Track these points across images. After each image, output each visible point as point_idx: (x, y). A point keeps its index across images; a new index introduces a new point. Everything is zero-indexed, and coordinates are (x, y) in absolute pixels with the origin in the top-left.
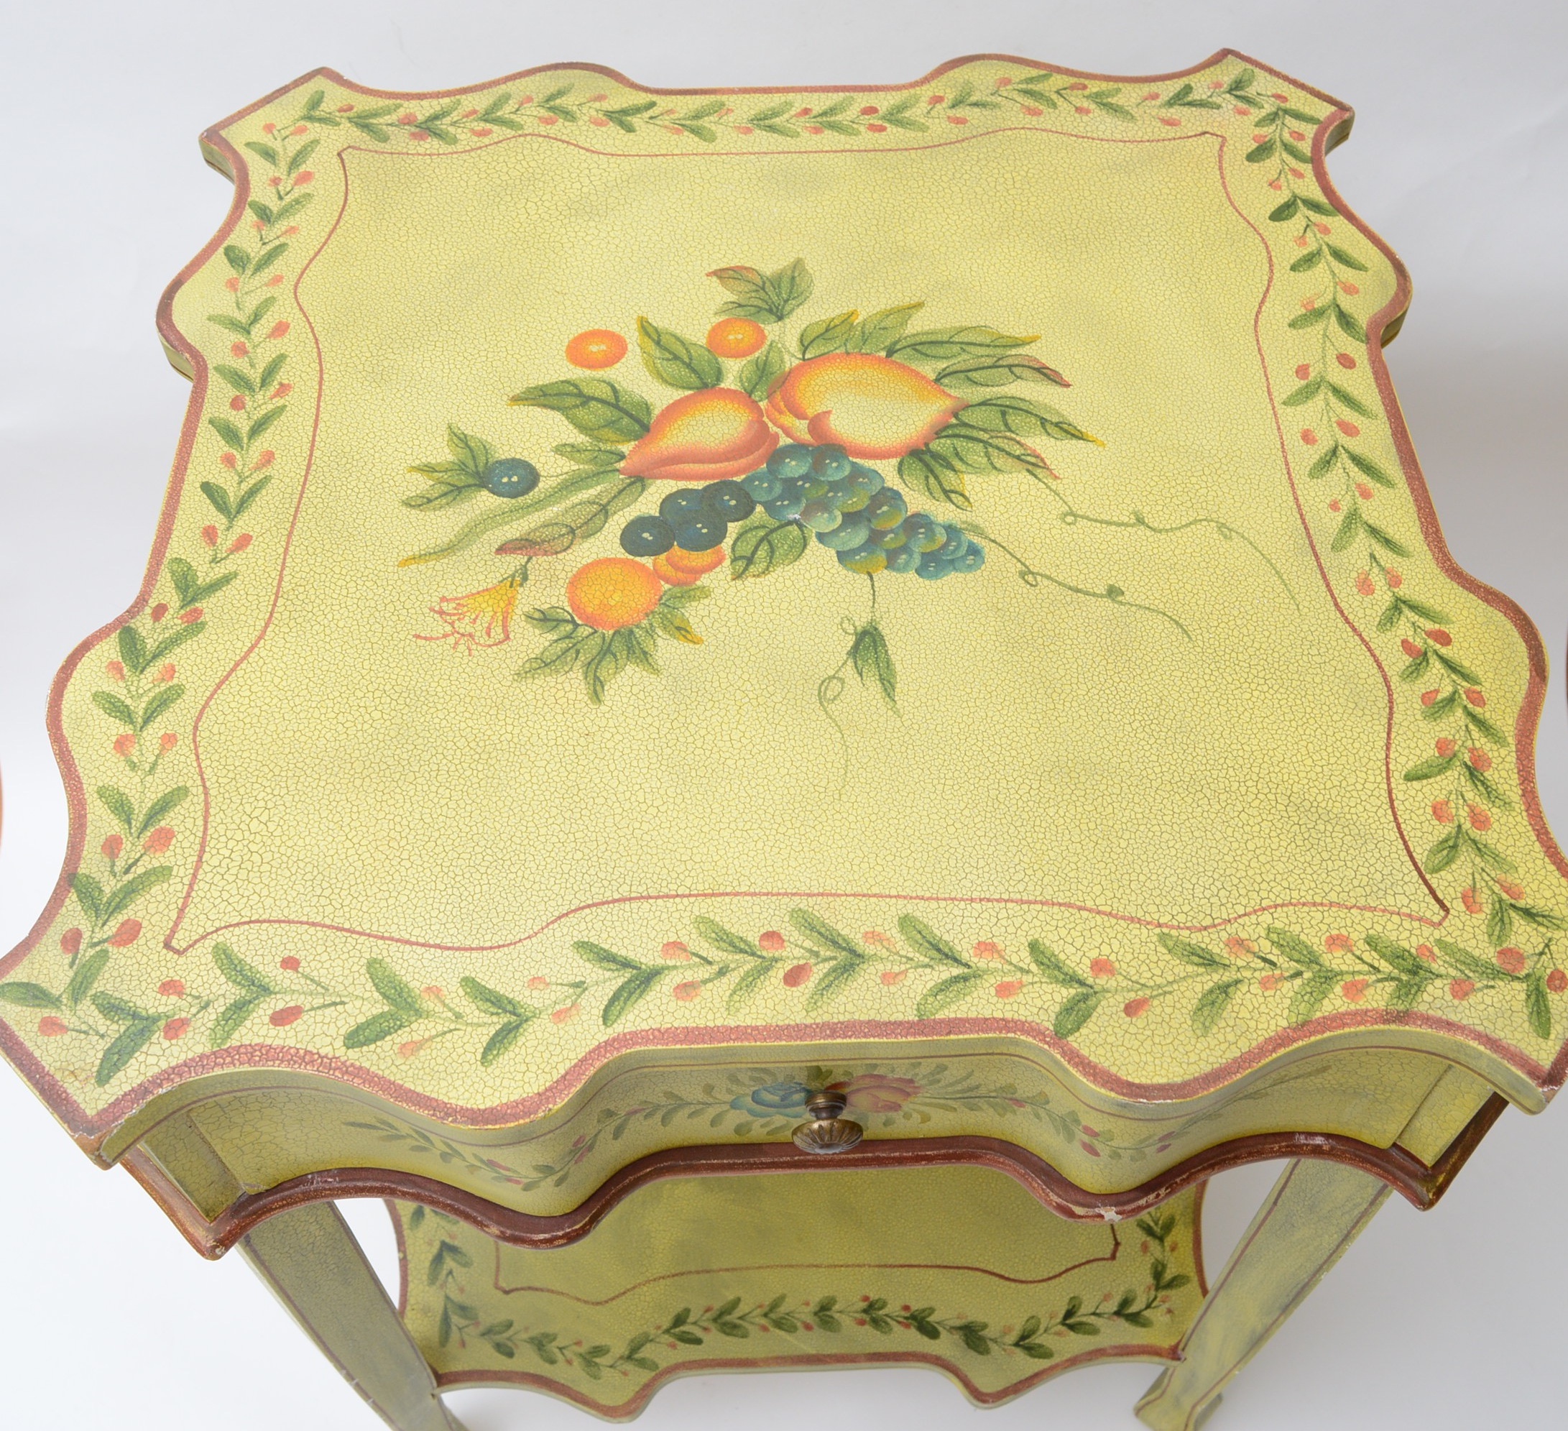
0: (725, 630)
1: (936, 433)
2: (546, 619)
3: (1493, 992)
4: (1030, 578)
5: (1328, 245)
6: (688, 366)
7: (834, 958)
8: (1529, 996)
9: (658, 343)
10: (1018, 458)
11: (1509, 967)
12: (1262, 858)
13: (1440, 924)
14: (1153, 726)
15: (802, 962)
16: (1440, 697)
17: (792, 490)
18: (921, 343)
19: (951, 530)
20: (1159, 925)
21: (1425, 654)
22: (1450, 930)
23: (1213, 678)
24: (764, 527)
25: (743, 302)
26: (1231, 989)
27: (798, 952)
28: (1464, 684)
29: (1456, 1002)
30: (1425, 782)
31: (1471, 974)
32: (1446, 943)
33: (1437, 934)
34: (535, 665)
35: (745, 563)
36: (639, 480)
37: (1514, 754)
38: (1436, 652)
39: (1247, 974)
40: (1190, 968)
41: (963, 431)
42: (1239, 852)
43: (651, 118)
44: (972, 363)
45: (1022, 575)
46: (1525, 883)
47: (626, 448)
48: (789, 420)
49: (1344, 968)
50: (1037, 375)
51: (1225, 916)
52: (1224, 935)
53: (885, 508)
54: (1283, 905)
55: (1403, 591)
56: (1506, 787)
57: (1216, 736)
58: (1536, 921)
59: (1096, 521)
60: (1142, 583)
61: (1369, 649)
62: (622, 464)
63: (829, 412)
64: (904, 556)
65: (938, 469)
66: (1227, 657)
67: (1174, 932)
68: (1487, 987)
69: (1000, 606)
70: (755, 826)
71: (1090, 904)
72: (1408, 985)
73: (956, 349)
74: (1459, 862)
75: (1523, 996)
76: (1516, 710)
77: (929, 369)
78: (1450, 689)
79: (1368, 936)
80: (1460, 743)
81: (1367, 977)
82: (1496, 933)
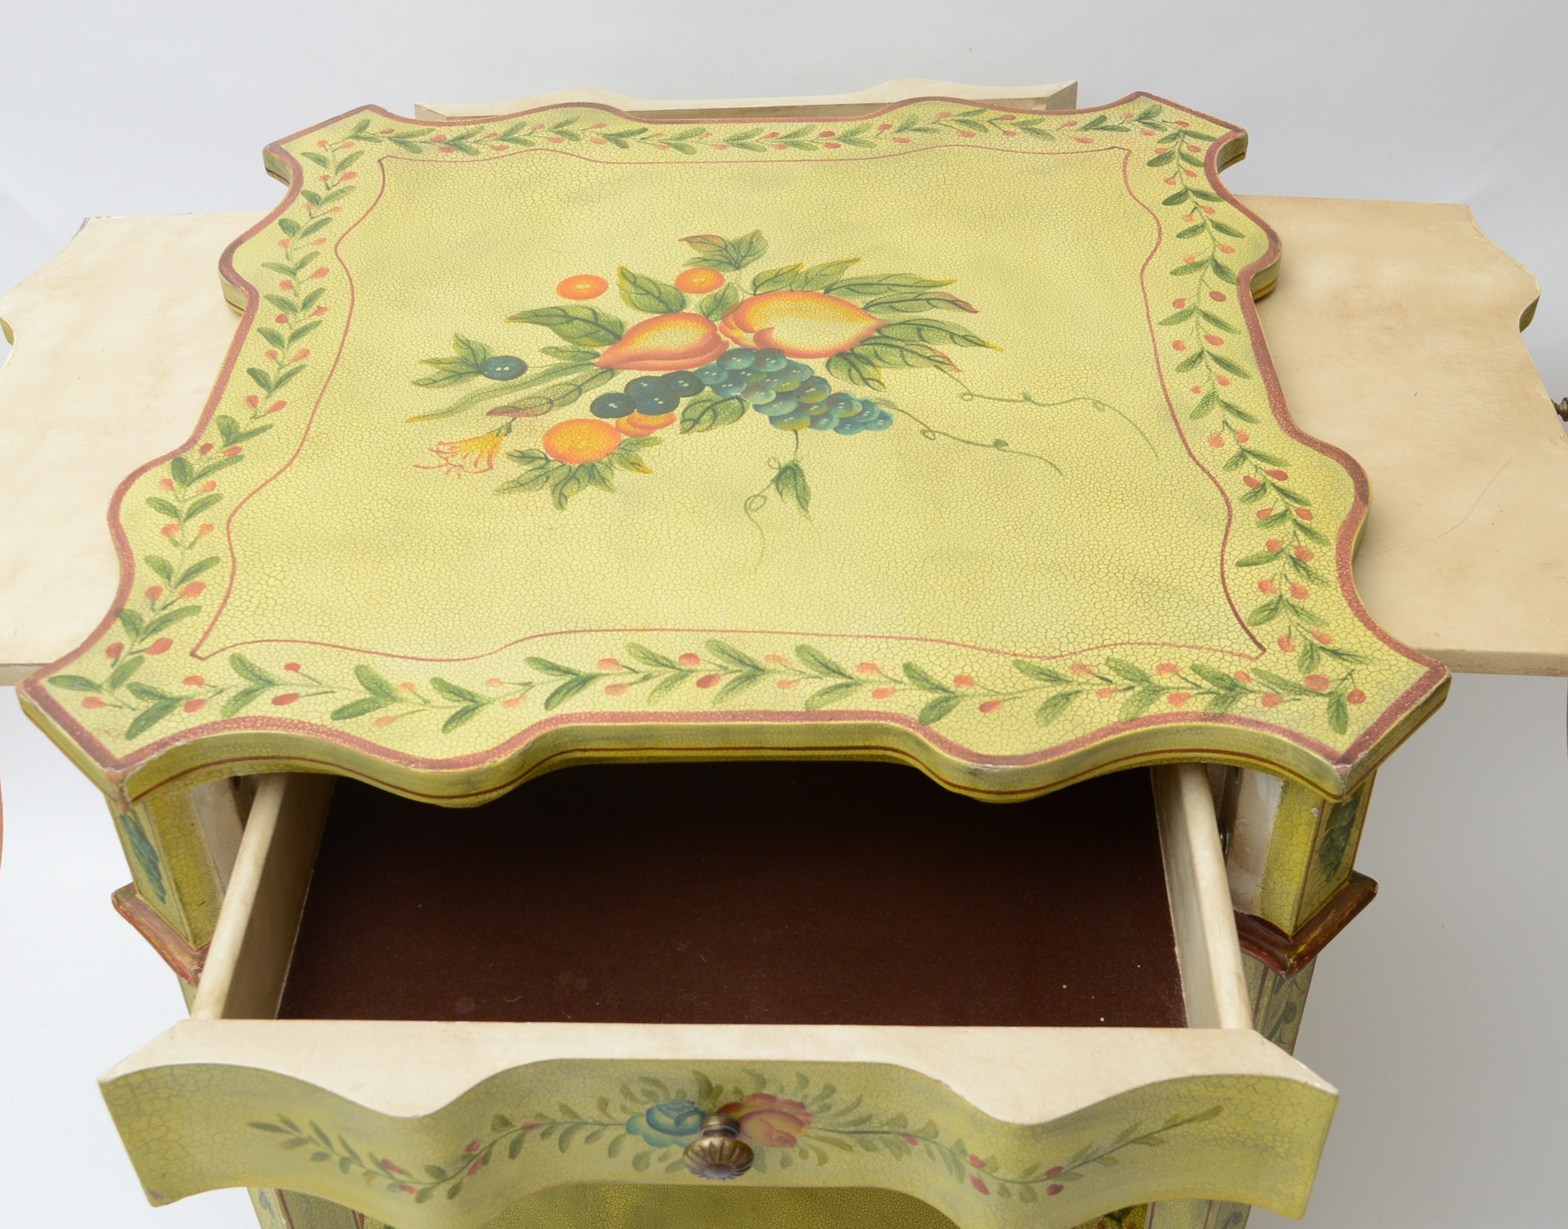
0: (671, 465)
1: (861, 342)
2: (524, 457)
3: (1298, 703)
4: (930, 435)
5: (1211, 221)
6: (659, 298)
7: (740, 671)
8: (1330, 707)
9: (634, 284)
10: (928, 358)
11: (1314, 687)
12: (1107, 614)
13: (1257, 658)
14: (1023, 529)
15: (713, 673)
16: (1273, 513)
17: (736, 378)
18: (854, 285)
19: (866, 404)
20: (1015, 655)
21: (1264, 485)
22: (1265, 662)
23: (1078, 499)
24: (710, 400)
25: (708, 258)
26: (1071, 697)
27: (709, 667)
28: (1297, 505)
29: (1266, 709)
30: (1254, 567)
31: (1281, 691)
32: (1261, 671)
33: (1253, 665)
34: (511, 485)
35: (691, 423)
36: (609, 370)
37: (1334, 551)
38: (1273, 485)
39: (1087, 687)
40: (1038, 683)
41: (884, 341)
42: (1088, 610)
43: (642, 139)
44: (896, 297)
45: (923, 433)
46: (1335, 633)
47: (600, 350)
48: (738, 333)
49: (1170, 685)
50: (951, 305)
51: (1071, 650)
52: (1069, 663)
53: (813, 389)
54: (1121, 644)
55: (1248, 445)
56: (1325, 571)
57: (1076, 536)
58: (1341, 658)
59: (990, 398)
60: (1024, 438)
61: (1215, 482)
62: (596, 360)
63: (773, 328)
64: (825, 420)
65: (860, 365)
66: (1092, 486)
67: (1027, 660)
68: (1294, 700)
69: (902, 452)
70: (683, 588)
71: (957, 640)
72: (1225, 697)
73: (883, 288)
74: (1278, 619)
75: (1325, 706)
76: (1340, 522)
77: (859, 301)
78: (1283, 508)
79: (1193, 665)
80: (1287, 543)
81: (1189, 691)
82: (1306, 665)
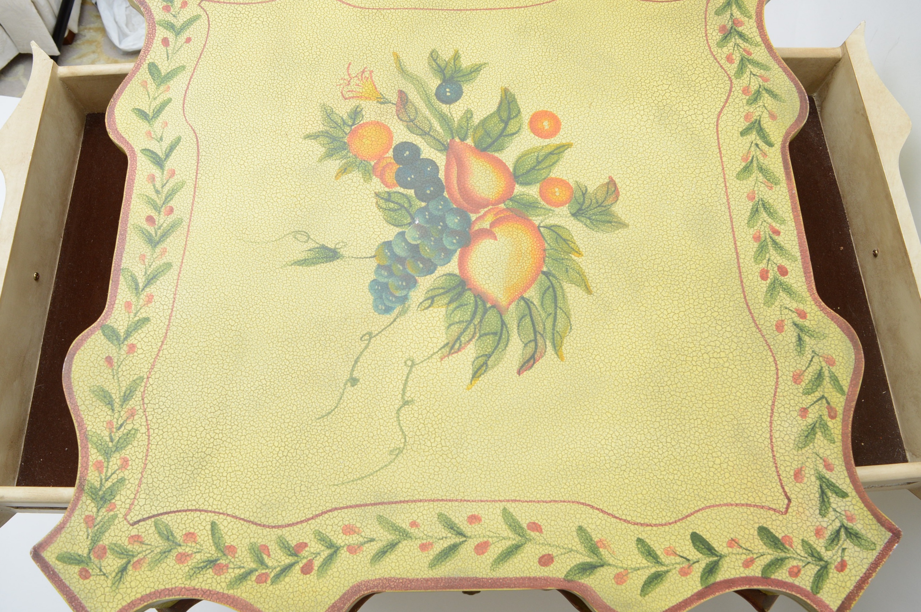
0: (343, 189)
1: (478, 295)
2: (356, 113)
3: (85, 537)
4: (367, 337)
5: (668, 571)
6: (533, 169)
7: (156, 235)
8: (79, 556)
9: (551, 154)
10: (458, 338)
11: (96, 550)
12: (176, 434)
13: (126, 519)
14: (262, 390)
15: (157, 223)
16: (265, 556)
17: (434, 220)
18: (554, 291)
19: (404, 299)
20: (148, 378)
21: (297, 556)
22: (122, 523)
23: (290, 427)
24: (411, 206)
25: (587, 196)
26: (110, 406)
27: (161, 221)
28: (272, 575)
29: (83, 516)
30: (210, 533)
31: (96, 528)
32: (114, 519)
33: (120, 516)
34: (329, 111)
35: (386, 197)
36: (446, 148)
37: (221, 591)
38: (297, 562)
39: (116, 415)
40: (124, 389)
41: (480, 311)
42: (181, 423)
44: (537, 319)
45: (370, 334)
46: (141, 573)
47: (469, 142)
48: (490, 219)
49: (111, 464)
50: (528, 356)
51: (148, 410)
52: (138, 408)
53: (421, 266)
54: (149, 439)
55: (344, 554)
56: (201, 580)
57: (252, 423)
58: (119, 572)
59: (407, 378)
60: (359, 398)
61: (302, 522)
62: (457, 140)
63: (496, 239)
64: (386, 274)
65: (451, 295)
66: (304, 438)
67: (143, 384)
68: (88, 535)
69: (348, 320)
70: (228, 204)
71: (164, 347)
72: (96, 494)
73: (551, 310)
74: (158, 539)
75: (80, 553)
76: (252, 602)
77: (533, 294)
78: (270, 564)
79: (125, 479)
80: (233, 560)
81: (104, 474)
82: (116, 548)
